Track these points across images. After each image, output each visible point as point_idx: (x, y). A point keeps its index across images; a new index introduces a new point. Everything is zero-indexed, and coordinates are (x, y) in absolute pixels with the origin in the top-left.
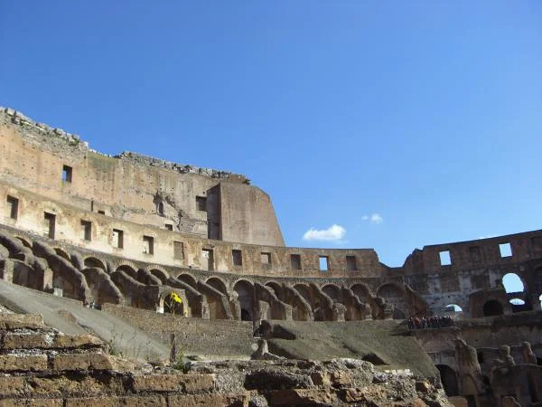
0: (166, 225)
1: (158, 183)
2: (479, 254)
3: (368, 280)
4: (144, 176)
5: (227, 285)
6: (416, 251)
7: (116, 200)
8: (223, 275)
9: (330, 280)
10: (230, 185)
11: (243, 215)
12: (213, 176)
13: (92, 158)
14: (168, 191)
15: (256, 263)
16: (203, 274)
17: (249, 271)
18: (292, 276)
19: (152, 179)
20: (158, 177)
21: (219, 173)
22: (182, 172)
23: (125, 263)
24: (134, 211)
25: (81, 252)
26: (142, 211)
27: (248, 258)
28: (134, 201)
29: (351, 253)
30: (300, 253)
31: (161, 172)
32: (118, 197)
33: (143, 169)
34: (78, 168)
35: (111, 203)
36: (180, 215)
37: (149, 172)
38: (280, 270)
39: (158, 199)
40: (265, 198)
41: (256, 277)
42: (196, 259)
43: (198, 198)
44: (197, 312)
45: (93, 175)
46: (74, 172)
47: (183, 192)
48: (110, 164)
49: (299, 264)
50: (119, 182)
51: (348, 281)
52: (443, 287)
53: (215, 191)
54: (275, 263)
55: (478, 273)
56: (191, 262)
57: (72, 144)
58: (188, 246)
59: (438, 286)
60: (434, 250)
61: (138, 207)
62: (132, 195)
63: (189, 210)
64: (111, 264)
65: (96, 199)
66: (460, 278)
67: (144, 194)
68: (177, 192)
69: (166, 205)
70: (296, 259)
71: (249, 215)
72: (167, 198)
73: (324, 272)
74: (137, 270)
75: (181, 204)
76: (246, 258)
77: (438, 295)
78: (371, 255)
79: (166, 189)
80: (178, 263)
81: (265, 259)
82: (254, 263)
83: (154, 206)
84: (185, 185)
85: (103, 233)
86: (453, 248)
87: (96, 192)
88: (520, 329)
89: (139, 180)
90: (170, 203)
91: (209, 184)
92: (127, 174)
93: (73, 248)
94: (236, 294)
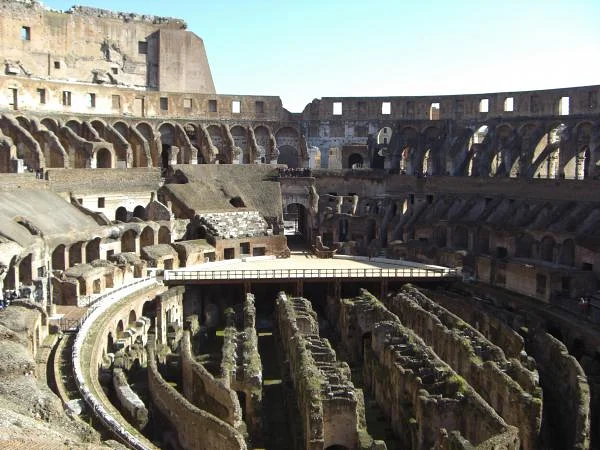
0: (113, 69)
1: (106, 33)
2: (365, 108)
3: (270, 123)
4: (93, 28)
5: (153, 128)
6: (315, 100)
7: (69, 51)
8: (151, 120)
9: (238, 122)
10: (168, 31)
11: (179, 57)
12: (154, 23)
13: (46, 16)
14: (115, 39)
15: (180, 108)
16: (134, 120)
17: (173, 115)
18: (208, 118)
19: (100, 30)
20: (105, 27)
21: (160, 19)
22: (126, 21)
23: (72, 119)
24: (85, 59)
25: (37, 116)
26: (92, 59)
27: (173, 104)
28: (84, 50)
29: (260, 99)
30: (217, 98)
31: (108, 23)
32: (72, 49)
33: (92, 21)
34: (35, 26)
35: (65, 54)
36: (124, 59)
37: (97, 23)
38: (199, 112)
39: (105, 47)
40: (199, 42)
41: (177, 120)
42: (130, 107)
43: (140, 43)
44: (122, 156)
45: (49, 31)
46: (32, 31)
47: (127, 38)
48: (63, 19)
49: (216, 108)
50: (72, 34)
51: (254, 123)
52: (331, 132)
53: (156, 36)
54: (196, 107)
55: (361, 124)
56: (125, 110)
57: (28, 6)
58: (124, 97)
59: (328, 131)
60: (329, 101)
61: (89, 56)
62: (84, 45)
63: (132, 54)
64: (61, 120)
65: (52, 52)
66: (346, 126)
67: (93, 44)
68: (122, 40)
69: (112, 51)
70: (213, 103)
71: (183, 57)
72: (113, 46)
73: (235, 115)
74: (81, 123)
75: (125, 49)
76: (172, 104)
77: (327, 138)
78: (277, 101)
79: (113, 38)
80: (115, 112)
81: (187, 104)
82: (178, 107)
83: (102, 53)
84: (130, 33)
85: (55, 96)
86: (345, 101)
87: (52, 46)
88: (365, 181)
89: (88, 32)
90: (115, 49)
91: (150, 30)
92: (78, 26)
93: (32, 113)
94: (159, 134)
